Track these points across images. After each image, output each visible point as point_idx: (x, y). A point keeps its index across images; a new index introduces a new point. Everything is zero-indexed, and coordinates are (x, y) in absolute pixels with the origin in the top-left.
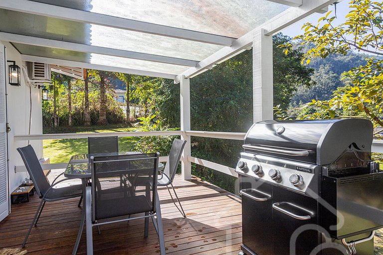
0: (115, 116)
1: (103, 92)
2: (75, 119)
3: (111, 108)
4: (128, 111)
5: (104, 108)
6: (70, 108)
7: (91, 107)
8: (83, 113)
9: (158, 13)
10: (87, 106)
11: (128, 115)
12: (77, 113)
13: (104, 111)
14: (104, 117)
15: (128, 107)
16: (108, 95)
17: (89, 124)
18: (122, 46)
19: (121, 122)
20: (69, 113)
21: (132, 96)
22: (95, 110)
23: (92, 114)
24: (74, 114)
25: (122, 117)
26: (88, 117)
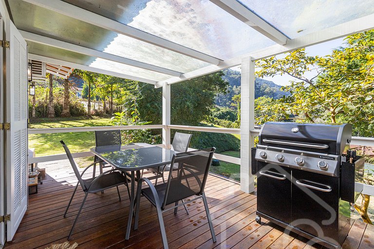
0: (77, 110)
1: (67, 89)
2: (39, 112)
3: (73, 102)
4: (89, 106)
5: (67, 103)
6: (34, 101)
7: (55, 101)
8: (46, 107)
9: (182, 35)
10: (51, 101)
11: (89, 109)
12: (41, 106)
13: (67, 105)
14: (68, 111)
15: (89, 103)
16: (71, 92)
17: (53, 116)
18: (130, 55)
19: (83, 115)
20: (33, 106)
21: (92, 93)
22: (59, 104)
23: (56, 107)
24: (38, 107)
25: (83, 111)
26: (52, 110)
